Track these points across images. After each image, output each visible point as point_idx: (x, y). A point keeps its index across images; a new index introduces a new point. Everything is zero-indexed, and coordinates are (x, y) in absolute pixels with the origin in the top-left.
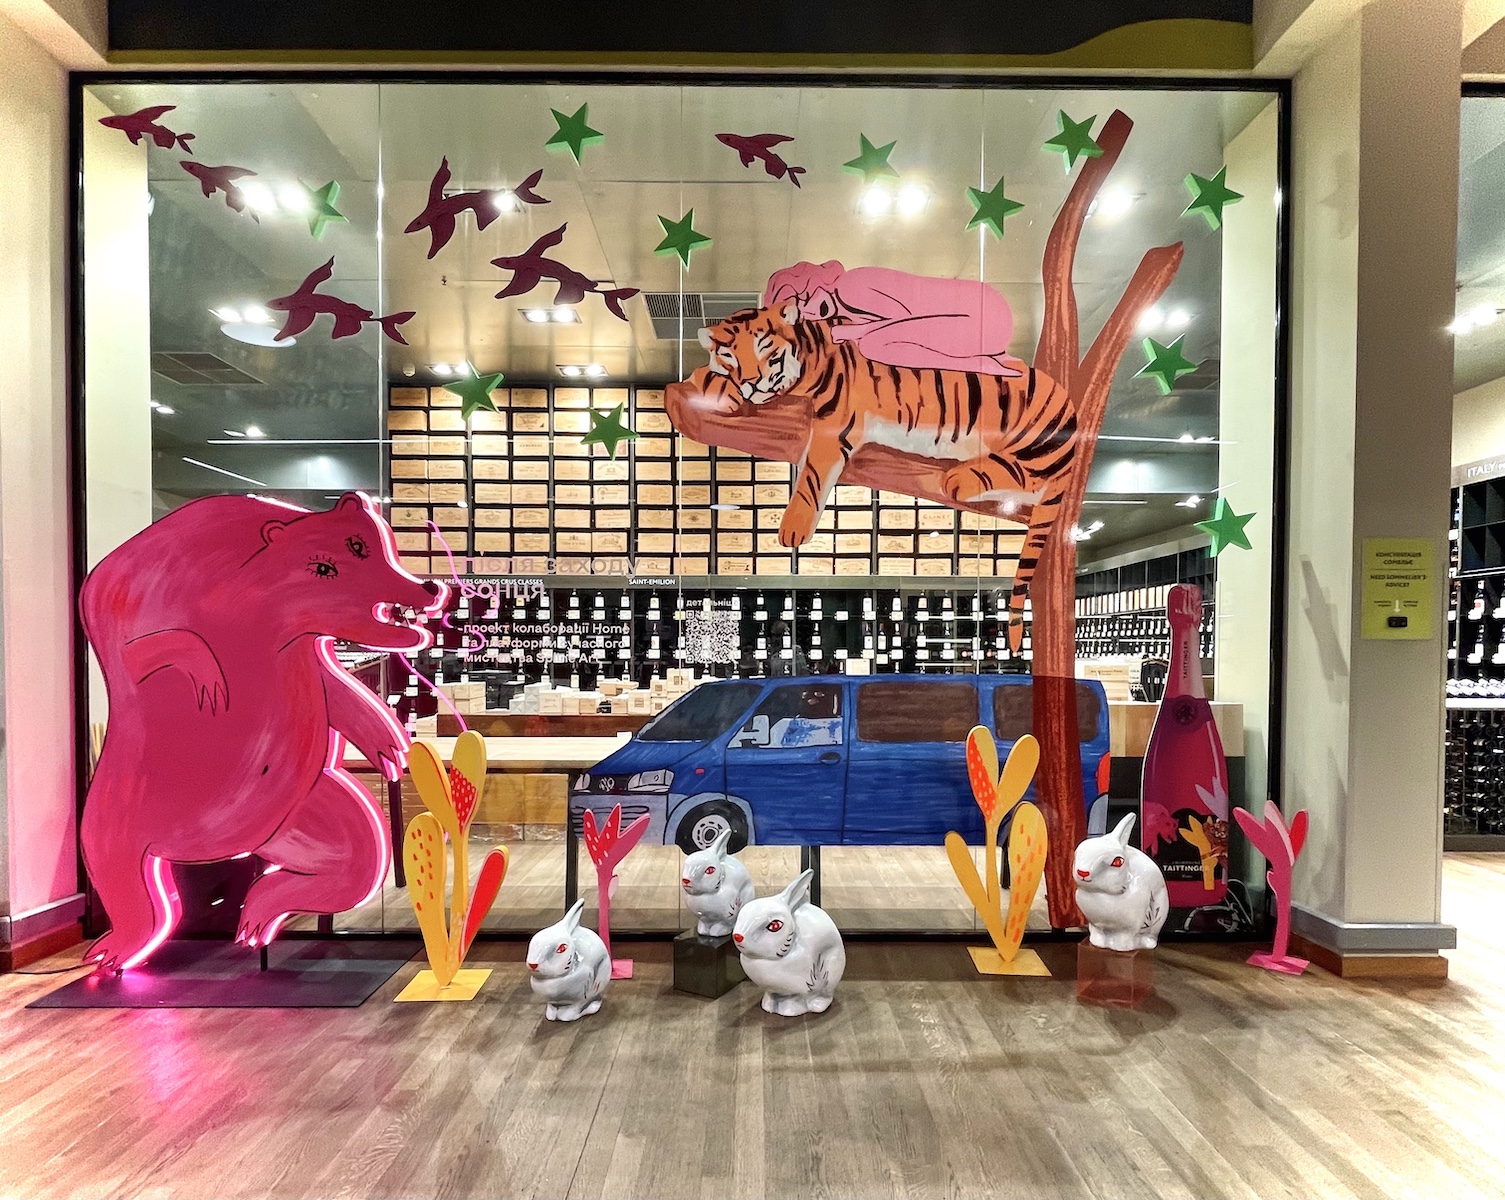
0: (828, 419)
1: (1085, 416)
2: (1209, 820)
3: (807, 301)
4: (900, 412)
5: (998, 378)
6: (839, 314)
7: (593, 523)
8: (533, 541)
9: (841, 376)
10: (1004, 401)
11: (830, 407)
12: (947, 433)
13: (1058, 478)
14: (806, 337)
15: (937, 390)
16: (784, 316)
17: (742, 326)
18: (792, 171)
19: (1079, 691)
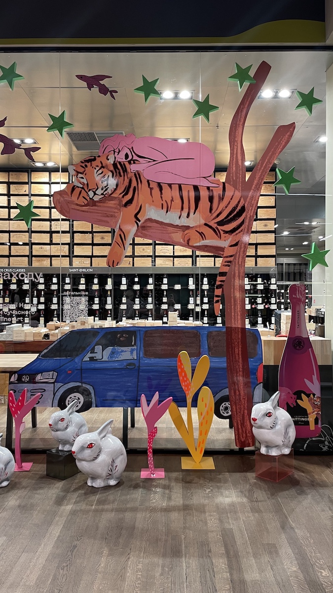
0: (129, 207)
1: (249, 205)
2: (312, 396)
3: (119, 153)
4: (162, 204)
5: (208, 188)
6: (134, 159)
7: (51, 241)
8: (20, 249)
9: (135, 187)
10: (211, 199)
11: (130, 202)
12: (185, 214)
13: (236, 234)
14: (119, 169)
15: (180, 194)
16: (108, 160)
17: (88, 164)
18: (111, 92)
19: (248, 334)
